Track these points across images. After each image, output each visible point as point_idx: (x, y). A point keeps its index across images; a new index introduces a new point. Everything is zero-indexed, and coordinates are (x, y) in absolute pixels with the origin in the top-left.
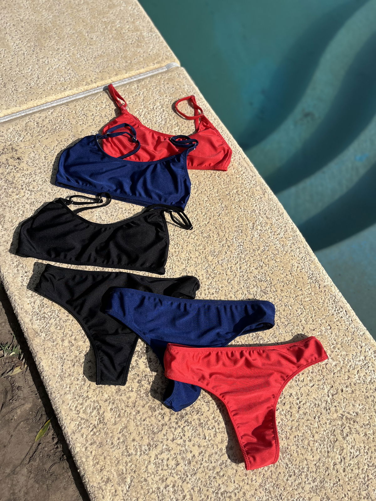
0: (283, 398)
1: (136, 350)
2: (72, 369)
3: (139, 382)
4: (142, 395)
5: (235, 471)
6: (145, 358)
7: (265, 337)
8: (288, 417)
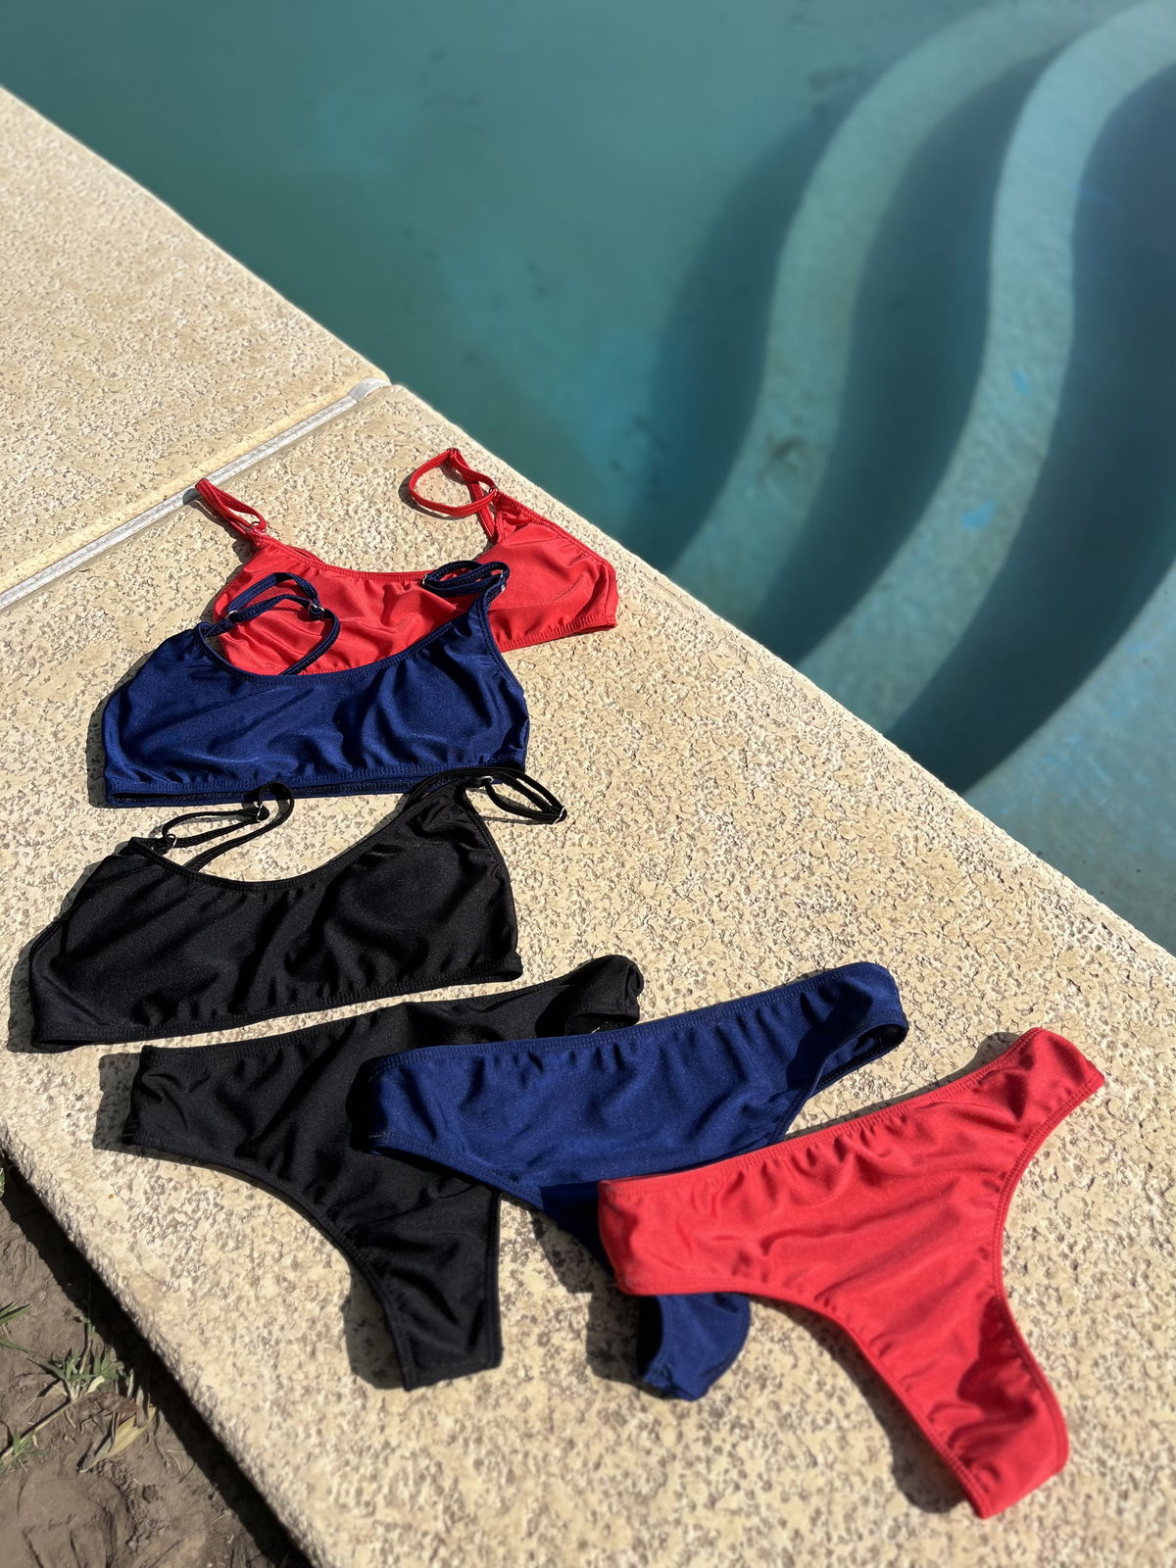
0: (1013, 1251)
1: (501, 1241)
2: (312, 1369)
3: (544, 1340)
4: (565, 1384)
5: (944, 1541)
6: (538, 1256)
7: (892, 1077)
8: (1052, 1306)
